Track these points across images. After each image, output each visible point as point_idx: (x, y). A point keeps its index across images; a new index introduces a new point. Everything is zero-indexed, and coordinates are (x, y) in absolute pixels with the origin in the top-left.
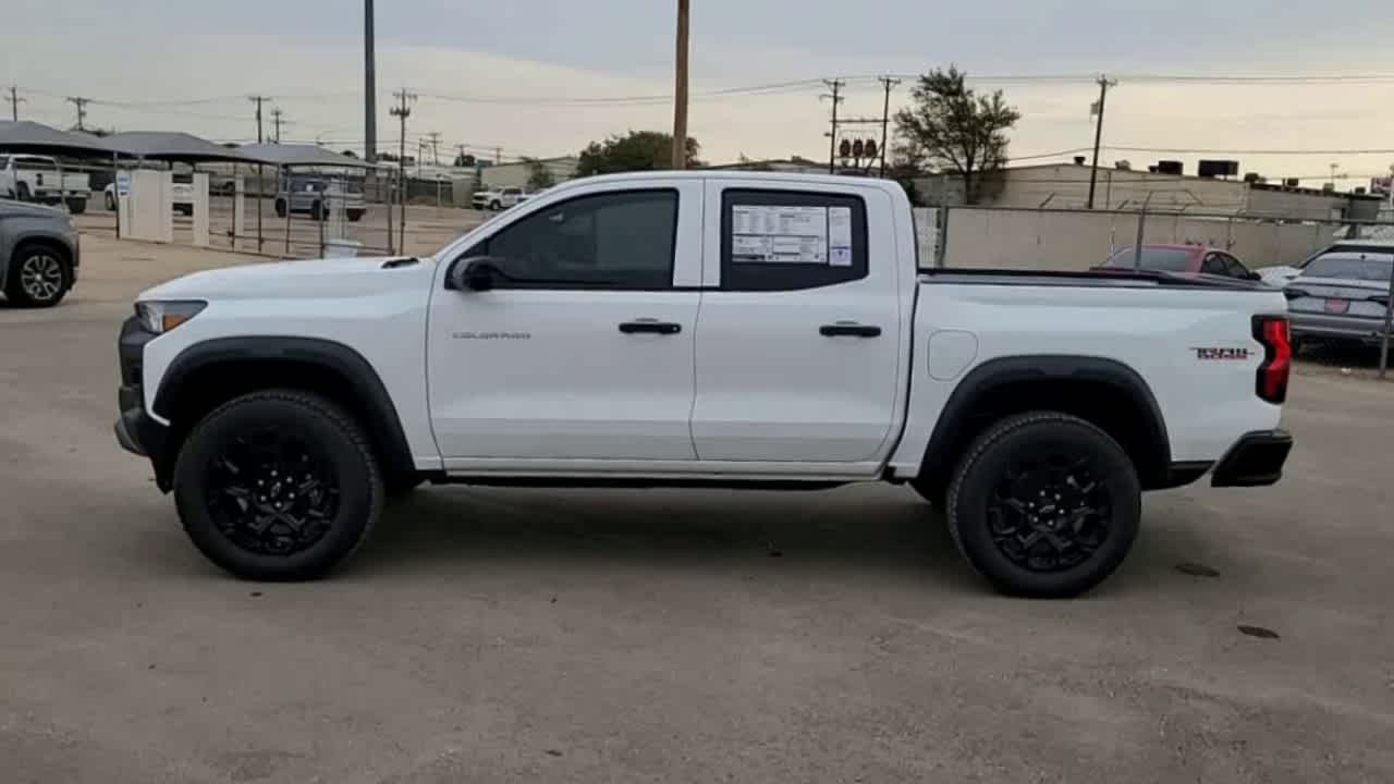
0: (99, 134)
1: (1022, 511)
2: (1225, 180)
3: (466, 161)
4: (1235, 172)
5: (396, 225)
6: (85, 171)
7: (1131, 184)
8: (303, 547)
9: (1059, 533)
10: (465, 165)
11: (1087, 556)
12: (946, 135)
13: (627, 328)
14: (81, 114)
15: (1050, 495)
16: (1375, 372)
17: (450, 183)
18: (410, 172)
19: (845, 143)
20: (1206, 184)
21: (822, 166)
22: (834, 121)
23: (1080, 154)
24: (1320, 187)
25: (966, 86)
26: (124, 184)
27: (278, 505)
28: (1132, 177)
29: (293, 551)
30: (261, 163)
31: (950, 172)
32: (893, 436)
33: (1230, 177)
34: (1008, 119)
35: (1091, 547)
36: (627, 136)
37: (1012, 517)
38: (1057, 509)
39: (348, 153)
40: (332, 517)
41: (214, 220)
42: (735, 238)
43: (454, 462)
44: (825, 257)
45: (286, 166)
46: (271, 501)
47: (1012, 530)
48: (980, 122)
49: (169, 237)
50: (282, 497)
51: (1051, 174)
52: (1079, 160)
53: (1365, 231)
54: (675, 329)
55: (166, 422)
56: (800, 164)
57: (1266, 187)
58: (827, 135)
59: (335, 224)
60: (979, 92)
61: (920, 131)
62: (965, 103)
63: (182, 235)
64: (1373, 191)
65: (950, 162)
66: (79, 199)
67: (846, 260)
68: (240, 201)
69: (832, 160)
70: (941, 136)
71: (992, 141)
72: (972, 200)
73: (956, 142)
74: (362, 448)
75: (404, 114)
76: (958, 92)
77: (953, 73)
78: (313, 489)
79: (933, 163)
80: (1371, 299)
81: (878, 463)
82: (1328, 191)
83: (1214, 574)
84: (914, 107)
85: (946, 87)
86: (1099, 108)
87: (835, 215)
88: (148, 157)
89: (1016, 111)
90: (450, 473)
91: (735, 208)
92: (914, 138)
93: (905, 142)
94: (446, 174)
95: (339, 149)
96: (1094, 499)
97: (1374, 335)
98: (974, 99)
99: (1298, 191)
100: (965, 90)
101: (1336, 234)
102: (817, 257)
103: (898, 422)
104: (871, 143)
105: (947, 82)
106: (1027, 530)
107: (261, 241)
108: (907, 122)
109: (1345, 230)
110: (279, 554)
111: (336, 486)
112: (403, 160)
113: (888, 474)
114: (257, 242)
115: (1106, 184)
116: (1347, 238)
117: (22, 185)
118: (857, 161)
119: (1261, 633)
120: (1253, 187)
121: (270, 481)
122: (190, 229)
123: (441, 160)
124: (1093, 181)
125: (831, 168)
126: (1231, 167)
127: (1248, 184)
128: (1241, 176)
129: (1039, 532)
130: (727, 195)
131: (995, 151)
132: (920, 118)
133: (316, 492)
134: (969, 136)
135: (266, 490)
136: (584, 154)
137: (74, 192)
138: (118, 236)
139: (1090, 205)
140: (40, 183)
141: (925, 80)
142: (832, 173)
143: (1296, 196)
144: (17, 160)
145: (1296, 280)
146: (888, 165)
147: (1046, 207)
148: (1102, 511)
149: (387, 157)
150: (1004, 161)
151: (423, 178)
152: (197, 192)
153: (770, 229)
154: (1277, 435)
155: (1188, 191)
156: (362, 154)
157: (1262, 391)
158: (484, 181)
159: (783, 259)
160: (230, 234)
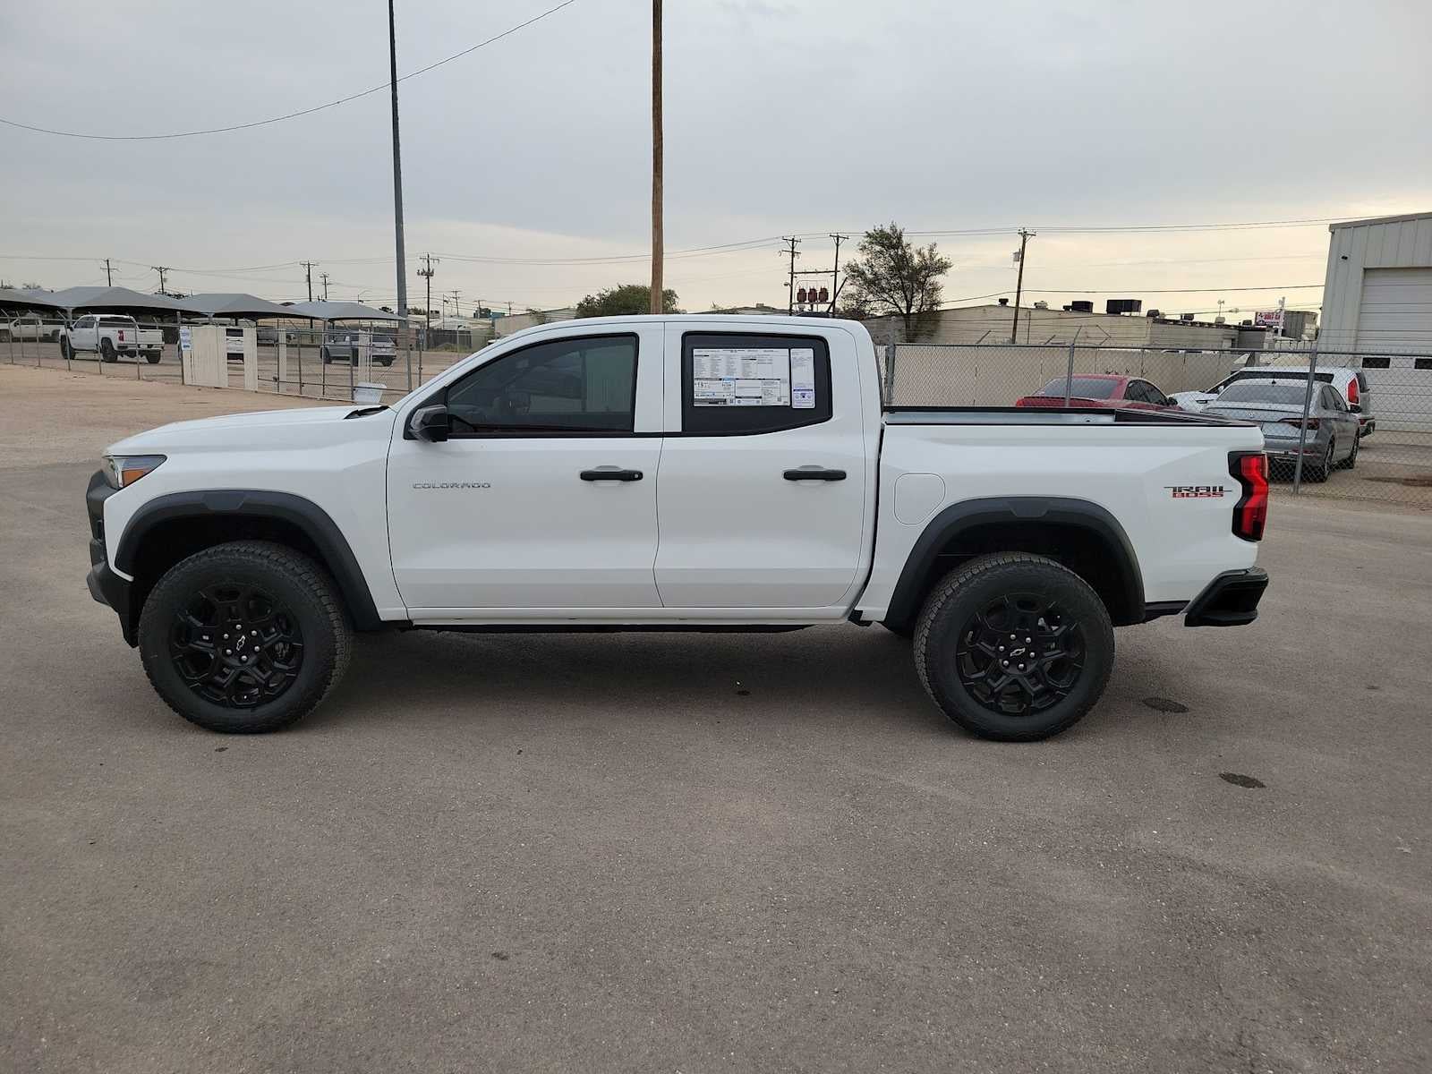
0: (179, 296)
1: (993, 655)
2: (1130, 316)
3: (484, 313)
4: (1138, 310)
5: (415, 368)
6: (160, 328)
7: (1050, 322)
8: (270, 700)
9: (1030, 676)
10: (482, 316)
11: (1060, 699)
12: (888, 283)
13: (588, 476)
14: (163, 280)
15: (1021, 638)
16: (1290, 488)
17: (469, 332)
18: (434, 324)
19: (802, 291)
20: (1113, 320)
21: (782, 312)
22: (792, 273)
23: (1004, 297)
24: (1213, 321)
25: (905, 240)
26: (188, 338)
27: (244, 657)
28: (1052, 315)
29: (259, 704)
30: (312, 318)
31: (892, 314)
32: (860, 580)
33: (1134, 314)
34: (941, 268)
35: (1063, 690)
36: (616, 289)
37: (981, 660)
38: (1028, 652)
39: (385, 309)
40: (297, 670)
41: (263, 367)
42: (695, 382)
43: (420, 612)
44: (788, 399)
45: (332, 320)
46: (238, 655)
47: (982, 674)
48: (917, 271)
49: (225, 384)
50: (247, 649)
51: (978, 315)
52: (1003, 302)
53: (1264, 358)
54: (637, 476)
55: (129, 578)
56: (762, 309)
57: (1166, 322)
58: (786, 285)
59: (363, 369)
60: (916, 245)
61: (865, 280)
62: (904, 256)
63: (236, 381)
64: (1257, 324)
65: (891, 306)
66: (156, 351)
67: (809, 402)
68: (283, 350)
69: (791, 306)
70: (883, 283)
71: (928, 287)
72: (911, 339)
73: (896, 288)
74: (324, 600)
75: (429, 274)
76: (899, 245)
77: (893, 228)
78: (277, 642)
79: (878, 307)
80: (1282, 421)
81: (845, 608)
82: (1220, 324)
83: (1183, 709)
84: (861, 259)
85: (888, 241)
86: (1020, 256)
87: (798, 357)
88: (217, 315)
89: (949, 261)
90: (415, 623)
91: (696, 352)
92: (860, 285)
93: (852, 289)
94: (467, 325)
95: (377, 306)
96: (1067, 641)
97: (1286, 453)
98: (912, 251)
99: (1194, 324)
100: (904, 244)
101: (1237, 361)
102: (779, 400)
103: (865, 565)
104: (824, 291)
105: (888, 237)
106: (999, 673)
107: (302, 385)
108: (855, 272)
109: (1244, 358)
110: (246, 707)
111: (300, 640)
112: (428, 313)
113: (855, 616)
114: (299, 385)
115: (1027, 322)
116: (1246, 365)
117: (107, 340)
118: (812, 306)
119: (1248, 782)
120: (1155, 321)
121: (235, 635)
122: (243, 375)
123: (462, 312)
124: (1016, 320)
125: (791, 312)
126: (1135, 305)
127: (1151, 319)
128: (1144, 312)
129: (1008, 675)
130: (687, 337)
131: (931, 296)
132: (865, 268)
133: (281, 645)
134: (907, 283)
135: (231, 643)
136: (580, 305)
137: (150, 346)
138: (183, 383)
139: (1013, 340)
140: (121, 338)
141: (869, 235)
142: (791, 315)
143: (1193, 329)
144: (101, 319)
145: (1211, 404)
146: (839, 309)
147: (982, 343)
148: (1075, 654)
149: (417, 312)
150: (938, 304)
151: (446, 328)
152: (247, 342)
153: (732, 373)
154: (1252, 573)
155: (1099, 326)
156: (395, 309)
157: (1238, 530)
158: (497, 329)
159: (744, 403)
160: (276, 379)
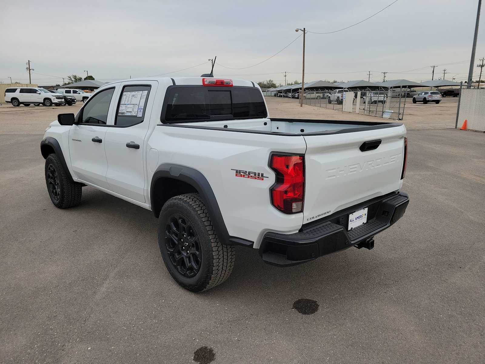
9: (189, 258)
11: (195, 274)
13: (93, 140)
35: (196, 270)
42: (121, 105)
44: (136, 113)
47: (172, 250)
54: (101, 141)
67: (141, 114)
75: (482, 66)
87: (143, 95)
91: (124, 93)
103: (146, 187)
106: (179, 252)
107: (370, 111)
112: (479, 82)
129: (182, 254)
130: (125, 88)
138: (342, 111)
153: (128, 101)
160: (364, 109)
